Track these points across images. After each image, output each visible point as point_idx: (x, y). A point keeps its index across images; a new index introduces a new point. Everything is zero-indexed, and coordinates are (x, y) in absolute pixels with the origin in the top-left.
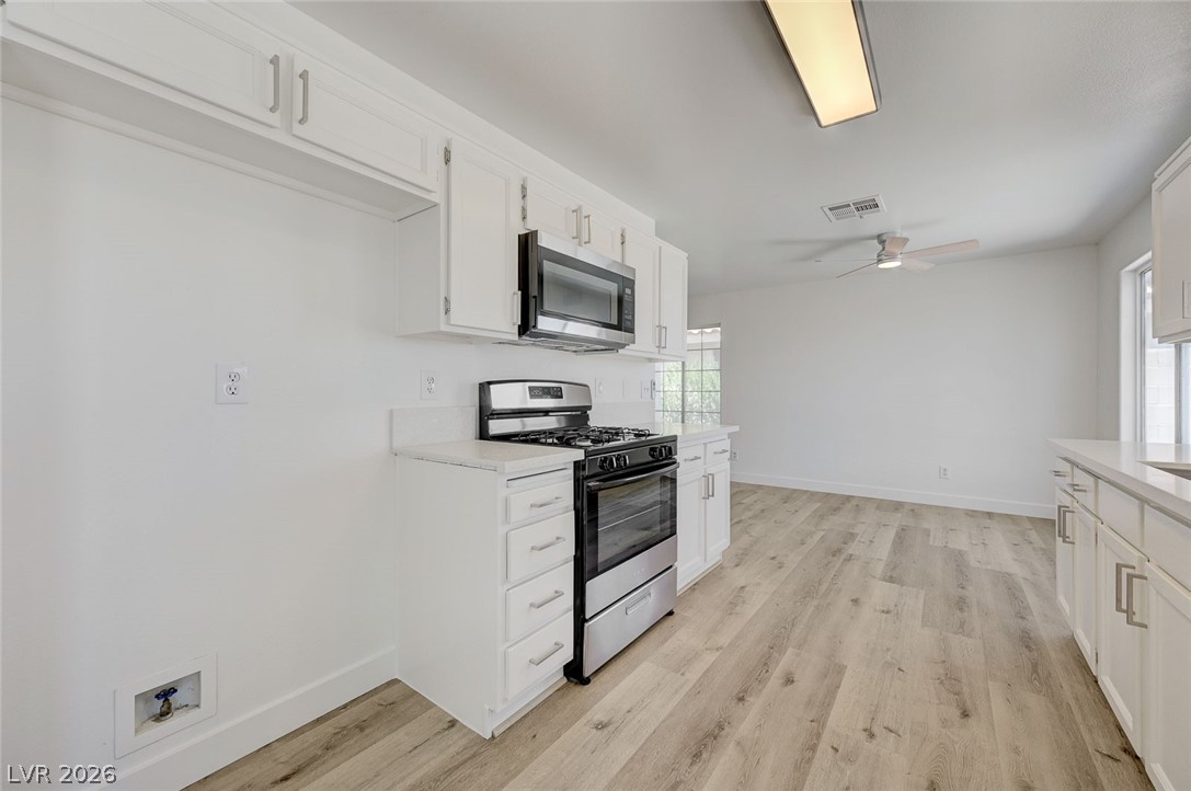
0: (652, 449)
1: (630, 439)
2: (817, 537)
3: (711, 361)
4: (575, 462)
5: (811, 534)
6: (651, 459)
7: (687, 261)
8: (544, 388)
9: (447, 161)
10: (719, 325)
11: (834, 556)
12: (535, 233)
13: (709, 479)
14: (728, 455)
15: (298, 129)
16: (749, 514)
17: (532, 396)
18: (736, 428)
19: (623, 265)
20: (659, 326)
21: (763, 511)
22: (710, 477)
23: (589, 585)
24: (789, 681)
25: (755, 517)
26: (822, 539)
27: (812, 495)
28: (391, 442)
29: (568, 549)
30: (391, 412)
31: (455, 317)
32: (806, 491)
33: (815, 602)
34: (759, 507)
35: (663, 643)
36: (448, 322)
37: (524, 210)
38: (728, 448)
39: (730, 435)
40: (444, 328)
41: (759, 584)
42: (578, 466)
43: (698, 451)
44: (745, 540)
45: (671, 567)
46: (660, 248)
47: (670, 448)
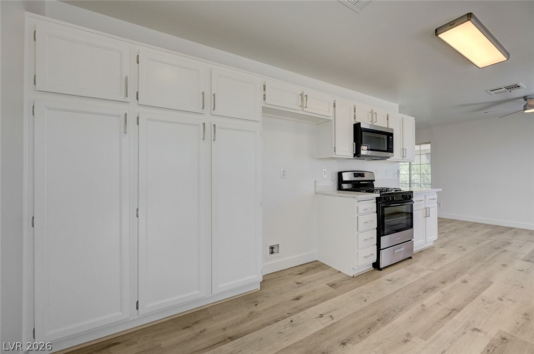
0: (402, 195)
1: (393, 191)
2: (486, 242)
3: (425, 160)
4: (376, 198)
5: (483, 241)
6: (402, 199)
7: (414, 121)
8: (358, 174)
9: (334, 107)
10: (430, 143)
11: (495, 249)
12: (360, 123)
13: (427, 209)
14: (436, 201)
15: (305, 109)
16: (448, 230)
17: (355, 176)
18: (440, 190)
19: (388, 128)
20: (403, 149)
21: (456, 230)
22: (428, 209)
23: (382, 238)
24: (465, 282)
25: (451, 232)
26: (490, 243)
27: (486, 226)
28: (315, 190)
29: (375, 225)
30: (315, 181)
31: (337, 152)
32: (483, 224)
33: (482, 263)
34: (453, 228)
35: (409, 265)
36: (335, 155)
37: (355, 115)
38: (436, 198)
39: (437, 192)
40: (334, 156)
41: (453, 255)
42: (377, 198)
43: (422, 198)
44: (445, 240)
45: (410, 240)
46: (403, 118)
47: (410, 196)
